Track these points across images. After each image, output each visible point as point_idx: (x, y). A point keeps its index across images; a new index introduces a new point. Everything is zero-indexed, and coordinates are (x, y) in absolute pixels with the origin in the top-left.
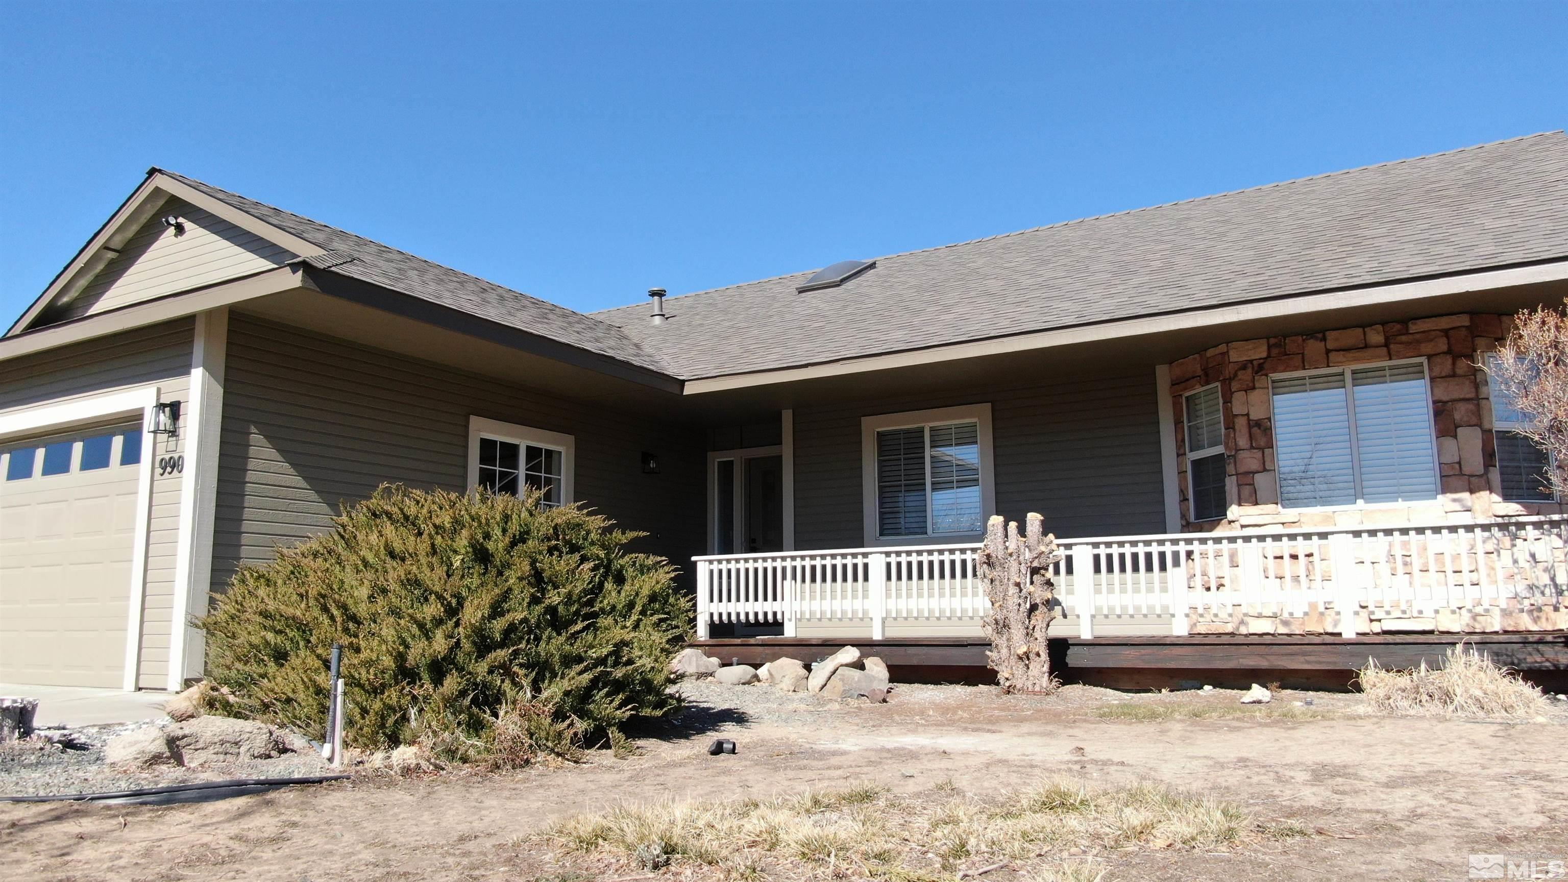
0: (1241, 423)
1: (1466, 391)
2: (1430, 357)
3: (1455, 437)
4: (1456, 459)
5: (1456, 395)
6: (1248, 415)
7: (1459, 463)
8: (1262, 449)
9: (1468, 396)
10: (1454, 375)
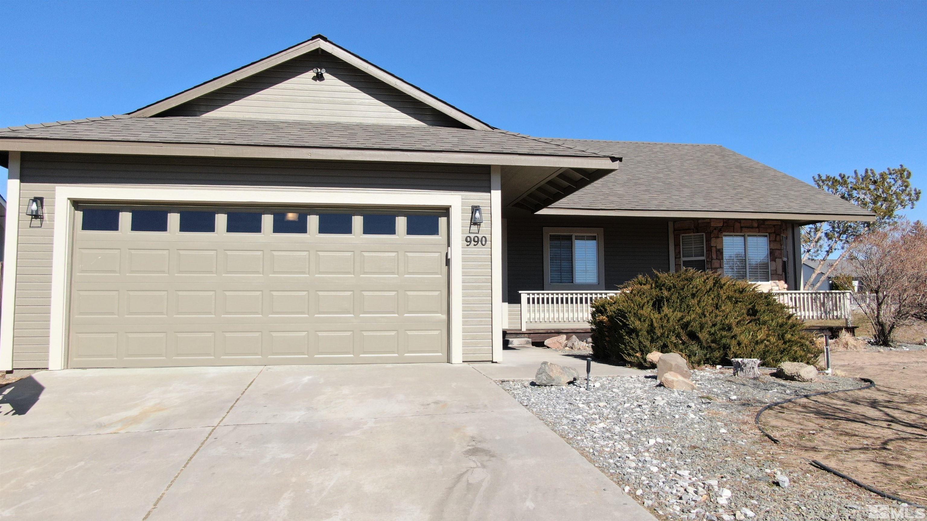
0: (714, 249)
1: (778, 247)
2: (769, 233)
3: (775, 262)
4: (775, 269)
5: (776, 248)
6: (716, 247)
7: (776, 270)
8: (720, 260)
9: (778, 248)
10: (775, 241)
